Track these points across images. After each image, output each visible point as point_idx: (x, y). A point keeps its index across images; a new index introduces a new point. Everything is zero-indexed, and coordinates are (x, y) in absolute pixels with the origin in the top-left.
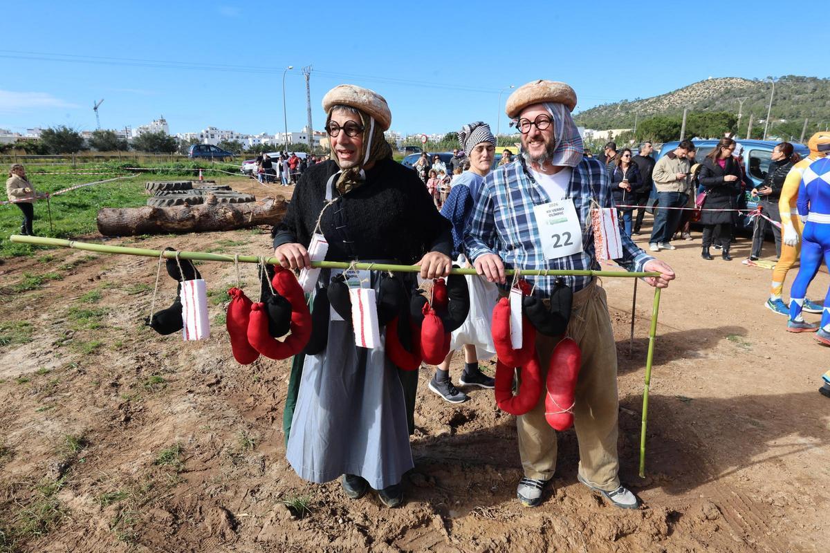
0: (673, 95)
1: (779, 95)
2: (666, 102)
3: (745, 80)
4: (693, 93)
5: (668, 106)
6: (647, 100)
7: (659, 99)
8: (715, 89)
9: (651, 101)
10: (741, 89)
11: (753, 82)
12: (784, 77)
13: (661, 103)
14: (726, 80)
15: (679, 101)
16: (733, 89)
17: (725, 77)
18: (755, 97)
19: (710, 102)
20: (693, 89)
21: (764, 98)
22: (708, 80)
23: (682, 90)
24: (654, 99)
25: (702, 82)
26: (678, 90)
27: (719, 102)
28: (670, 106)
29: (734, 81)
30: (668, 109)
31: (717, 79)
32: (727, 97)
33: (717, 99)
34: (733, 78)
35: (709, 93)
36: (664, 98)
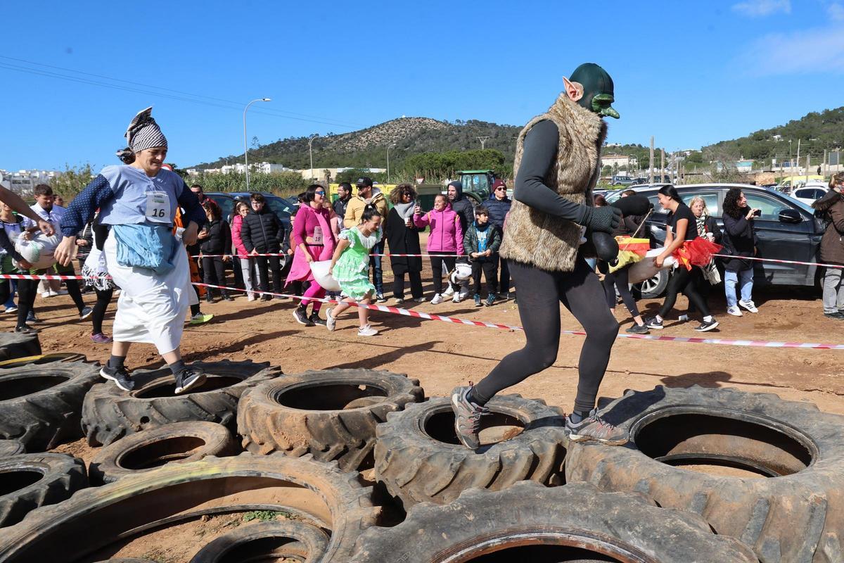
0: (370, 133)
1: (470, 138)
2: (364, 139)
3: (437, 122)
4: (390, 131)
5: (367, 143)
6: (341, 136)
7: (354, 135)
8: (411, 129)
9: (346, 137)
10: (435, 130)
11: (445, 124)
12: (470, 121)
13: (359, 141)
14: (421, 120)
15: (378, 139)
16: (428, 130)
18: (450, 139)
19: (410, 142)
20: (390, 126)
21: (457, 140)
22: (402, 119)
23: (378, 127)
24: (350, 135)
25: (397, 120)
26: (373, 127)
27: (418, 142)
28: (369, 144)
29: (427, 121)
30: (367, 147)
31: (411, 118)
32: (425, 138)
33: (416, 139)
34: (425, 119)
35: (406, 132)
36: (361, 135)
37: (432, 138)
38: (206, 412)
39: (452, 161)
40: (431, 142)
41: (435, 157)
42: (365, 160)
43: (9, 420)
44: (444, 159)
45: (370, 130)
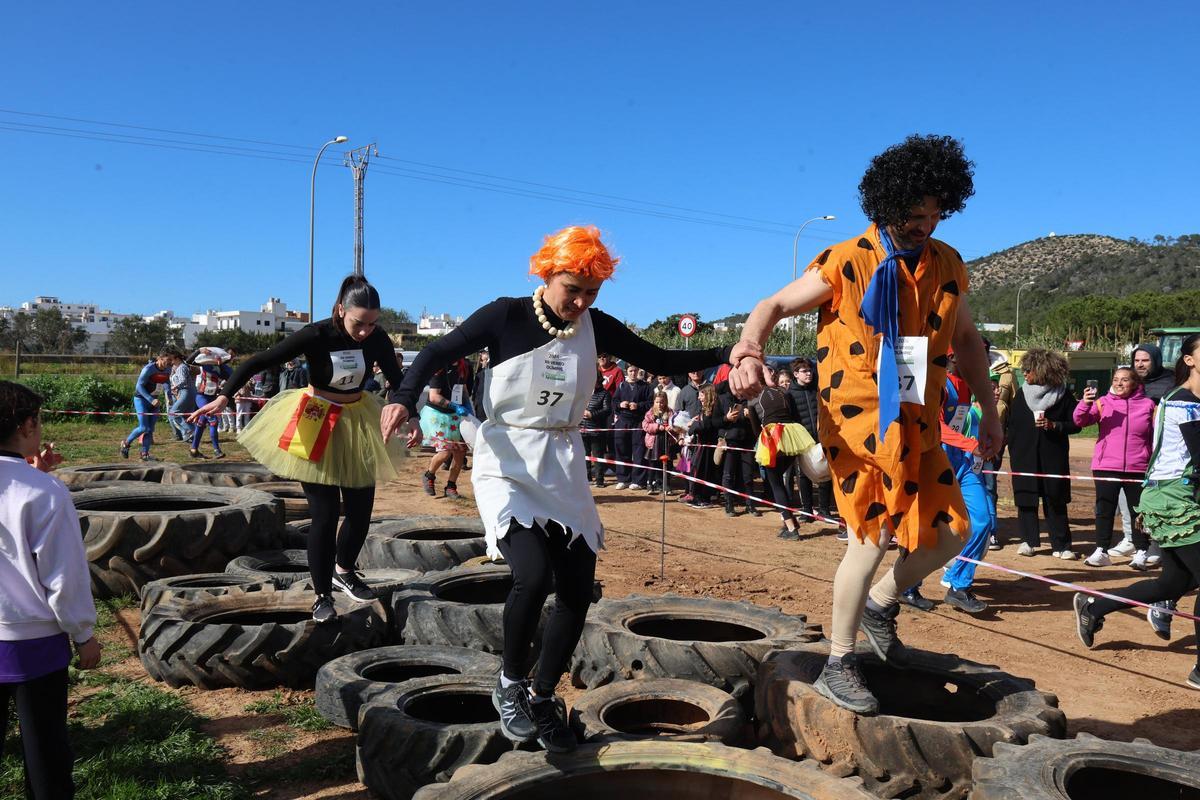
0: (989, 263)
1: (1183, 268)
2: (977, 274)
3: (1116, 241)
4: (1026, 260)
5: (982, 282)
8: (1065, 255)
10: (1112, 256)
11: (1131, 244)
12: (1185, 238)
14: (1084, 240)
15: (1003, 275)
16: (1097, 256)
17: (1081, 233)
18: (1139, 271)
19: (1059, 278)
20: (1025, 252)
21: (1156, 273)
22: (1048, 238)
23: (1004, 253)
25: (1039, 241)
26: (996, 254)
27: (1076, 279)
28: (986, 282)
29: (1096, 241)
30: (983, 288)
31: (1065, 237)
32: (1090, 270)
33: (1072, 272)
34: (1093, 237)
35: (1053, 261)
36: (974, 268)
37: (1106, 271)
38: (714, 672)
39: (1141, 312)
40: (1101, 277)
41: (1110, 303)
42: (978, 312)
43: (495, 630)
44: (1125, 308)
45: (988, 260)
